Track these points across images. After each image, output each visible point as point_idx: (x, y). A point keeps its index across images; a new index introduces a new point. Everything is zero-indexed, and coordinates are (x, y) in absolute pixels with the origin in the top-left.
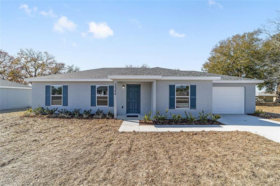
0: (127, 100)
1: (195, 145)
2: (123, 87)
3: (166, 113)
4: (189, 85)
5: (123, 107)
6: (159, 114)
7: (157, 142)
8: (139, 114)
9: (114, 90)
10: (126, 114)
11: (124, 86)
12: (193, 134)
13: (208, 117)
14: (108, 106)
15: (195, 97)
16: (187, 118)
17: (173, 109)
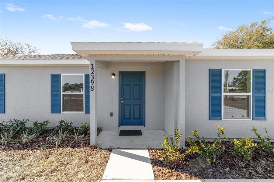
0: (120, 100)
2: (113, 77)
4: (252, 70)
5: (112, 115)
8: (143, 127)
9: (90, 80)
10: (119, 126)
11: (114, 74)
14: (84, 112)
15: (262, 95)
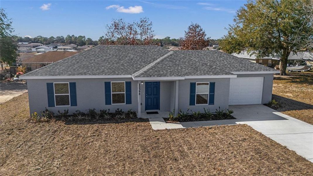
0: (146, 96)
1: (209, 135)
2: (142, 83)
3: (188, 111)
4: (209, 82)
5: (141, 104)
6: (181, 112)
7: (187, 135)
12: (209, 129)
13: (224, 111)
14: (125, 103)
15: (213, 94)
16: (206, 115)
17: (194, 105)
